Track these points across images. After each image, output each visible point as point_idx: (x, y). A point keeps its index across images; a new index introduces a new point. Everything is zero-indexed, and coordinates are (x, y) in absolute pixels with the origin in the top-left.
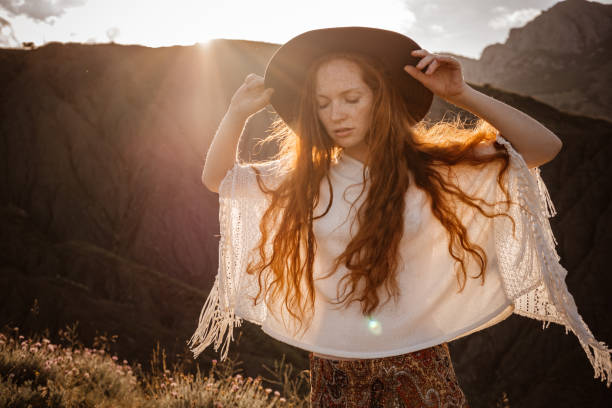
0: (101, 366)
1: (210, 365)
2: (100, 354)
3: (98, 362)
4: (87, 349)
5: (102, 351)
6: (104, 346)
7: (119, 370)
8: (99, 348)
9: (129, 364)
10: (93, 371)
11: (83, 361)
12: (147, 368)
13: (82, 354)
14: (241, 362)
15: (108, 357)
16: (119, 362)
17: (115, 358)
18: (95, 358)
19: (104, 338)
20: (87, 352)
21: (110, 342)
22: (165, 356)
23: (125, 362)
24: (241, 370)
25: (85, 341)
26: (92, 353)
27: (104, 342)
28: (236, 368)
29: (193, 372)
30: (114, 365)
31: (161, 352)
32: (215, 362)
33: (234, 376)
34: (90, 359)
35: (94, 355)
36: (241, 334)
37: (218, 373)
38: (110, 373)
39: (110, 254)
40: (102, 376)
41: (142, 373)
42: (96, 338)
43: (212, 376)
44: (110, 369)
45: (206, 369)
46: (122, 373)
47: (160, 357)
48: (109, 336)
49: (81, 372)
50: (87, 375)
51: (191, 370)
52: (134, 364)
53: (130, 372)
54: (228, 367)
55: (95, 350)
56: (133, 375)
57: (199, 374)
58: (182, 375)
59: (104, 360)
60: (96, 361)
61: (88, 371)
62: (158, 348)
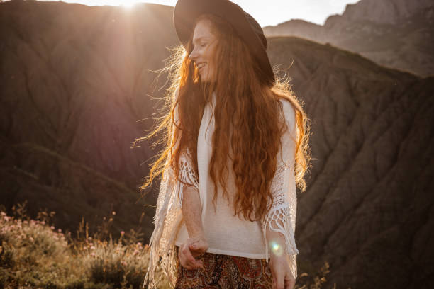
0: (43, 233)
1: (120, 235)
2: (42, 225)
3: (40, 231)
4: (32, 221)
5: (43, 223)
6: (45, 219)
7: (55, 236)
8: (40, 220)
9: (63, 232)
10: (36, 236)
11: (29, 229)
12: (74, 235)
13: (29, 225)
14: (142, 234)
15: (47, 228)
16: (56, 231)
17: (53, 228)
18: (38, 227)
19: (44, 213)
20: (33, 223)
21: (49, 216)
22: (87, 228)
23: (60, 230)
24: (141, 239)
25: (32, 214)
26: (37, 223)
27: (45, 216)
28: (139, 238)
29: (108, 240)
30: (52, 232)
31: (85, 225)
32: (123, 233)
33: (136, 243)
34: (35, 228)
35: (37, 225)
36: (143, 214)
37: (125, 241)
38: (49, 238)
39: (54, 153)
40: (42, 240)
41: (71, 240)
42: (39, 214)
43: (120, 243)
44: (48, 235)
45: (116, 238)
46: (57, 239)
47: (84, 228)
48: (48, 212)
49: (27, 236)
50: (32, 239)
51: (105, 238)
52: (66, 232)
53: (63, 238)
54: (132, 237)
55: (38, 222)
56: (65, 240)
57: (111, 241)
58: (99, 242)
59: (44, 229)
60: (38, 229)
61: (32, 236)
62: (83, 222)
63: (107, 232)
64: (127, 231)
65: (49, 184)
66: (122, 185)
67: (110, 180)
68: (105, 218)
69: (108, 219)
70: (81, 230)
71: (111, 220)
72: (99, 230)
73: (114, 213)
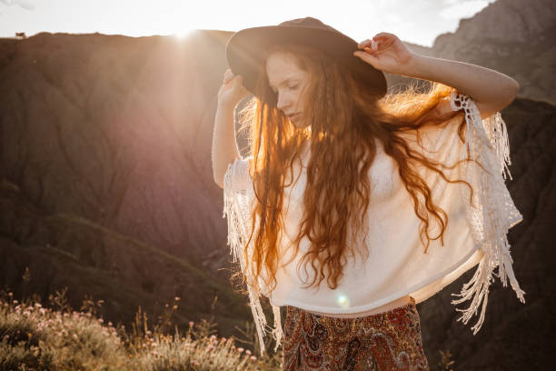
0: (89, 327)
1: (188, 326)
2: (87, 317)
3: (85, 325)
4: (75, 313)
5: (89, 314)
6: (91, 309)
7: (105, 331)
8: (86, 311)
9: (114, 326)
10: (80, 333)
11: (71, 323)
12: (129, 330)
13: (70, 317)
14: (215, 325)
15: (94, 320)
16: (105, 324)
17: (101, 320)
18: (83, 321)
19: (89, 302)
20: (76, 315)
21: (96, 306)
22: (146, 319)
23: (110, 324)
24: (215, 331)
25: (74, 305)
26: (80, 316)
27: (91, 306)
28: (211, 330)
29: (173, 333)
30: (100, 326)
31: (142, 314)
32: (191, 324)
33: (209, 336)
34: (78, 322)
35: (82, 318)
36: (216, 298)
37: (195, 334)
38: (96, 334)
39: (96, 226)
40: (89, 337)
41: (125, 334)
42: (85, 302)
43: (189, 336)
44: (96, 331)
45: (184, 330)
46: (107, 334)
47: (142, 319)
48: (95, 301)
49: (69, 333)
50: (75, 336)
51: (170, 332)
52: (118, 326)
53: (115, 333)
54: (204, 329)
55: (82, 313)
56: (118, 336)
57: (177, 335)
58: (161, 336)
59: (90, 322)
60: (83, 323)
61: (76, 332)
62: (140, 311)
63: (170, 323)
64: (197, 321)
65: (93, 264)
66: (184, 262)
67: (169, 256)
68: (167, 305)
69: (171, 307)
70: (138, 322)
71: (176, 307)
72: (160, 322)
73: (177, 299)
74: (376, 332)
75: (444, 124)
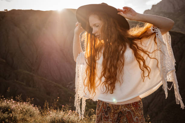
1: (62, 107)
2: (28, 104)
3: (28, 106)
4: (24, 102)
5: (29, 103)
6: (29, 101)
7: (34, 108)
8: (28, 102)
9: (37, 107)
10: (26, 109)
11: (23, 106)
12: (42, 108)
13: (23, 104)
14: (71, 106)
15: (31, 105)
16: (34, 106)
17: (33, 105)
18: (27, 105)
19: (29, 99)
20: (24, 103)
21: (31, 100)
22: (48, 104)
23: (36, 106)
24: (71, 108)
25: (24, 100)
26: (26, 103)
27: (29, 100)
28: (69, 108)
29: (57, 109)
31: (47, 103)
32: (63, 106)
33: (69, 110)
34: (25, 105)
36: (71, 97)
37: (64, 109)
38: (31, 109)
39: (31, 74)
40: (29, 110)
41: (41, 109)
42: (27, 99)
43: (62, 110)
44: (31, 108)
45: (60, 108)
46: (35, 110)
47: (47, 105)
48: (31, 98)
49: (22, 109)
50: (24, 110)
51: (56, 109)
52: (39, 107)
53: (37, 109)
54: (67, 108)
55: (27, 103)
56: (38, 110)
57: (58, 110)
58: (53, 110)
59: (29, 105)
61: (25, 109)
62: (46, 102)
63: (56, 106)
64: (65, 105)
65: (30, 86)
66: (60, 86)
67: (56, 84)
68: (55, 100)
69: (56, 100)
70: (45, 106)
71: (58, 100)
72: (53, 105)
73: (58, 98)
74: (128, 110)
75: (149, 37)
